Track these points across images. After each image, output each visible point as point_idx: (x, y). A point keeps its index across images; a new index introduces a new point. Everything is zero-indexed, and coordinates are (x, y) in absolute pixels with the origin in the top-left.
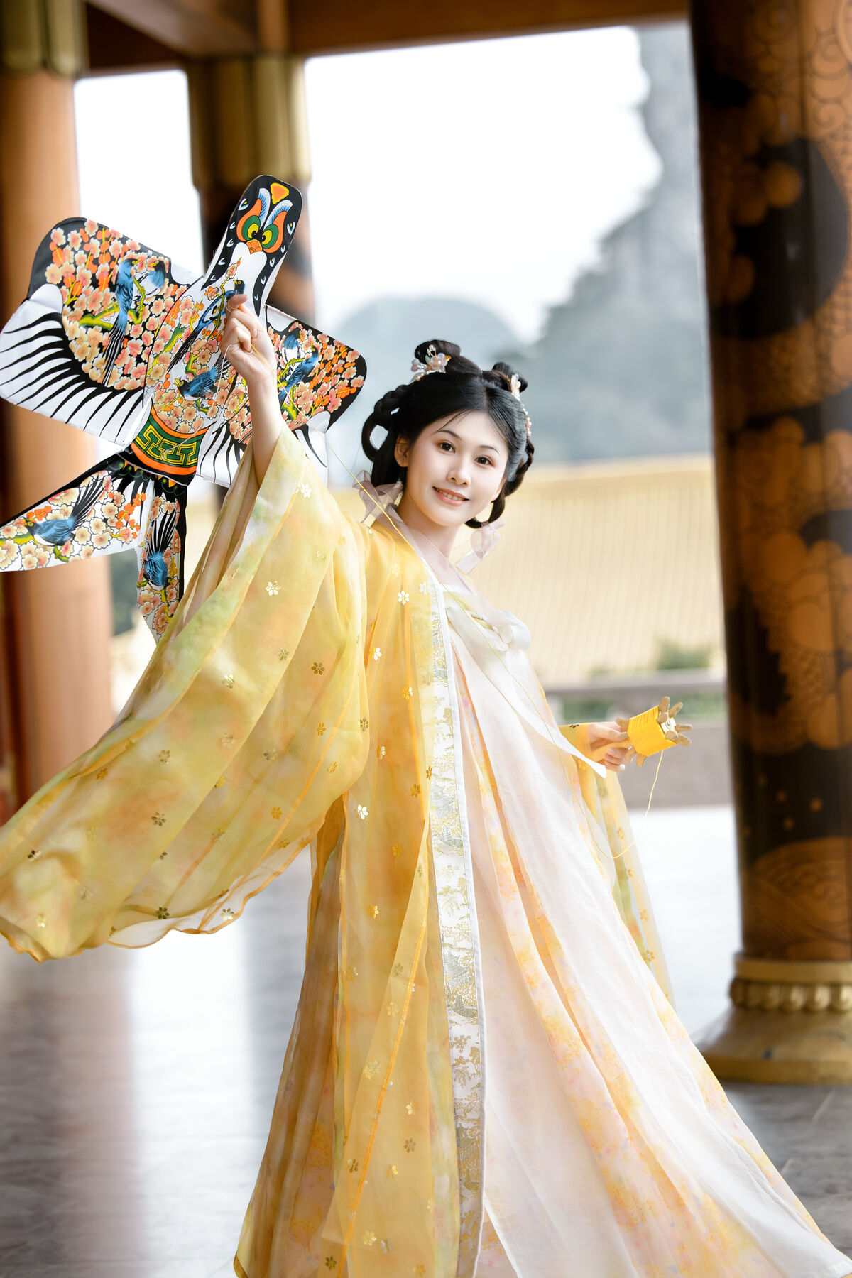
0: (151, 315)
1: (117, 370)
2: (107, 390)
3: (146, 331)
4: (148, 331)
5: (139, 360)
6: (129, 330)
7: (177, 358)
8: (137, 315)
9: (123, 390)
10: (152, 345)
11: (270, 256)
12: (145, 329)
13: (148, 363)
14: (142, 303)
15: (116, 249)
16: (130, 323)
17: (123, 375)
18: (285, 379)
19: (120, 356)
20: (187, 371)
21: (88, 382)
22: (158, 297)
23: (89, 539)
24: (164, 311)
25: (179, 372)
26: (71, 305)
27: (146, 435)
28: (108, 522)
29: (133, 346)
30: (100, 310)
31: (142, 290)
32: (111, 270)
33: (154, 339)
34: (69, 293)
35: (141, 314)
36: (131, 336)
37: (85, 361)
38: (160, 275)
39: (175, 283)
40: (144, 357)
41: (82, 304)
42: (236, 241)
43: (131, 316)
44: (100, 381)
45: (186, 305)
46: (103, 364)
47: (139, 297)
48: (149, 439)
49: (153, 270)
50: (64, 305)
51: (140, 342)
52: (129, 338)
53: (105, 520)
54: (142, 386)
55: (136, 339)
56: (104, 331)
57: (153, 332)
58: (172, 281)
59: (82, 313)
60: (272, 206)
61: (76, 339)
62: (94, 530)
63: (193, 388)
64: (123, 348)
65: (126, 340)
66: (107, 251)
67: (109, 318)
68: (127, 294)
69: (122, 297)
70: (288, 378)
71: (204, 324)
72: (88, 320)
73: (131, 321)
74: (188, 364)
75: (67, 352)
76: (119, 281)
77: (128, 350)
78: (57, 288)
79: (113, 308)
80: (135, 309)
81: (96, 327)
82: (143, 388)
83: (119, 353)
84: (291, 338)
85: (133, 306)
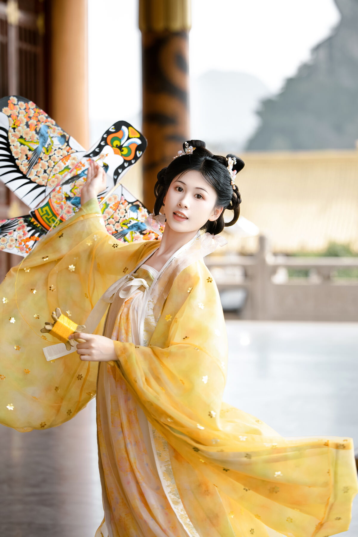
0: (54, 154)
1: (34, 171)
2: (27, 178)
3: (50, 160)
4: (52, 160)
5: (45, 172)
6: (42, 155)
7: (67, 182)
8: (47, 151)
9: (35, 183)
10: (53, 168)
11: (125, 161)
12: (50, 159)
13: (49, 175)
14: (51, 147)
15: (42, 118)
16: (43, 152)
17: (36, 175)
18: (127, 224)
19: (36, 166)
20: (71, 191)
21: (18, 171)
22: (59, 148)
23: (5, 243)
24: (61, 156)
25: (67, 189)
26: (14, 128)
27: (44, 209)
28: (17, 241)
29: (43, 164)
30: (29, 139)
31: (52, 142)
32: (37, 125)
33: (54, 166)
34: (13, 122)
35: (49, 151)
36: (43, 158)
37: (17, 159)
38: (63, 140)
39: (70, 147)
40: (47, 171)
41: (19, 131)
42: (106, 144)
43: (44, 150)
44: (25, 173)
45: (74, 159)
46: (27, 165)
47: (50, 144)
48: (45, 212)
49: (60, 136)
50: (10, 127)
51: (47, 164)
52: (41, 159)
53: (16, 240)
54: (45, 185)
55: (45, 161)
56: (30, 150)
57: (54, 162)
58: (68, 145)
59: (20, 136)
60: (129, 138)
61: (14, 145)
62: (9, 241)
63: (72, 201)
64: (38, 163)
65: (40, 159)
66: (37, 117)
67: (33, 145)
68: (45, 140)
69: (41, 140)
70: (129, 225)
71: (84, 175)
72: (22, 141)
73: (44, 152)
74: (73, 188)
75: (8, 149)
76: (40, 131)
77: (40, 165)
78: (7, 117)
79: (36, 142)
80: (47, 148)
81: (26, 146)
82: (46, 186)
83: (36, 164)
84: (134, 208)
85: (46, 146)
